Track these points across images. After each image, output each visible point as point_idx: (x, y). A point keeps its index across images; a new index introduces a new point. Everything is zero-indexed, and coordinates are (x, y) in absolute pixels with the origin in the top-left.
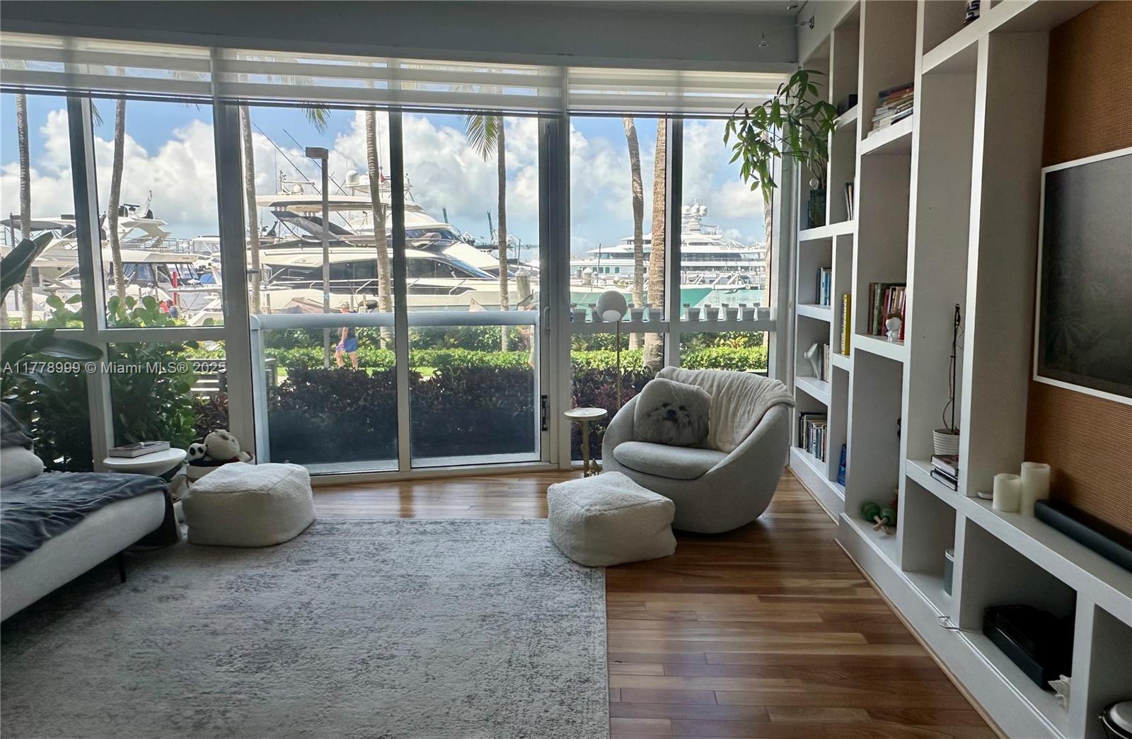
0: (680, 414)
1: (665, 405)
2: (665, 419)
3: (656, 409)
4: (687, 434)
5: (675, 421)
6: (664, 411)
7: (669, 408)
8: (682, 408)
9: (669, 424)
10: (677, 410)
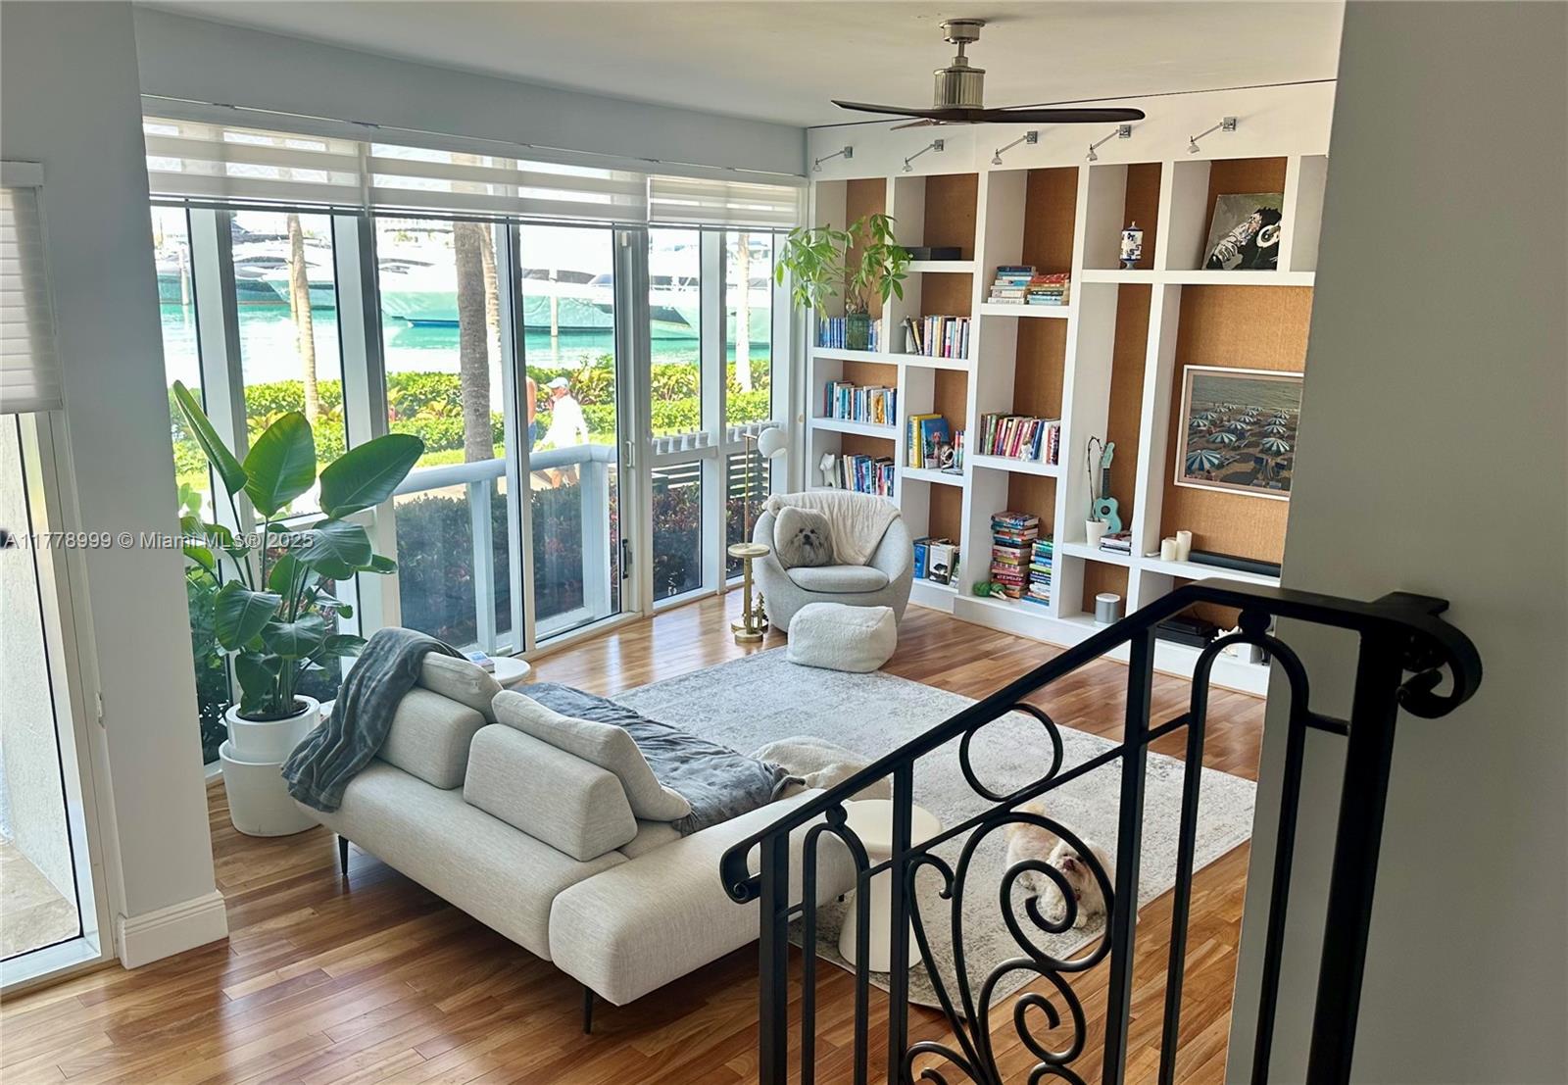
0: (812, 536)
1: (801, 531)
2: (804, 544)
3: (796, 536)
4: (822, 555)
5: (811, 544)
6: (801, 536)
7: (804, 533)
8: (813, 532)
9: (808, 547)
10: (809, 534)
